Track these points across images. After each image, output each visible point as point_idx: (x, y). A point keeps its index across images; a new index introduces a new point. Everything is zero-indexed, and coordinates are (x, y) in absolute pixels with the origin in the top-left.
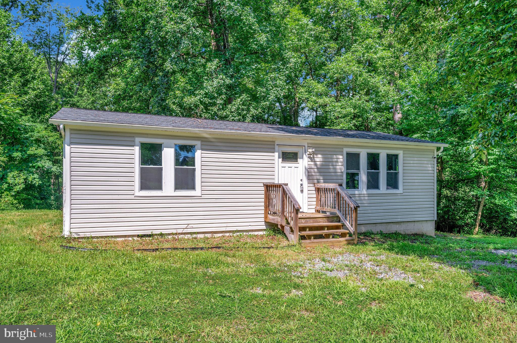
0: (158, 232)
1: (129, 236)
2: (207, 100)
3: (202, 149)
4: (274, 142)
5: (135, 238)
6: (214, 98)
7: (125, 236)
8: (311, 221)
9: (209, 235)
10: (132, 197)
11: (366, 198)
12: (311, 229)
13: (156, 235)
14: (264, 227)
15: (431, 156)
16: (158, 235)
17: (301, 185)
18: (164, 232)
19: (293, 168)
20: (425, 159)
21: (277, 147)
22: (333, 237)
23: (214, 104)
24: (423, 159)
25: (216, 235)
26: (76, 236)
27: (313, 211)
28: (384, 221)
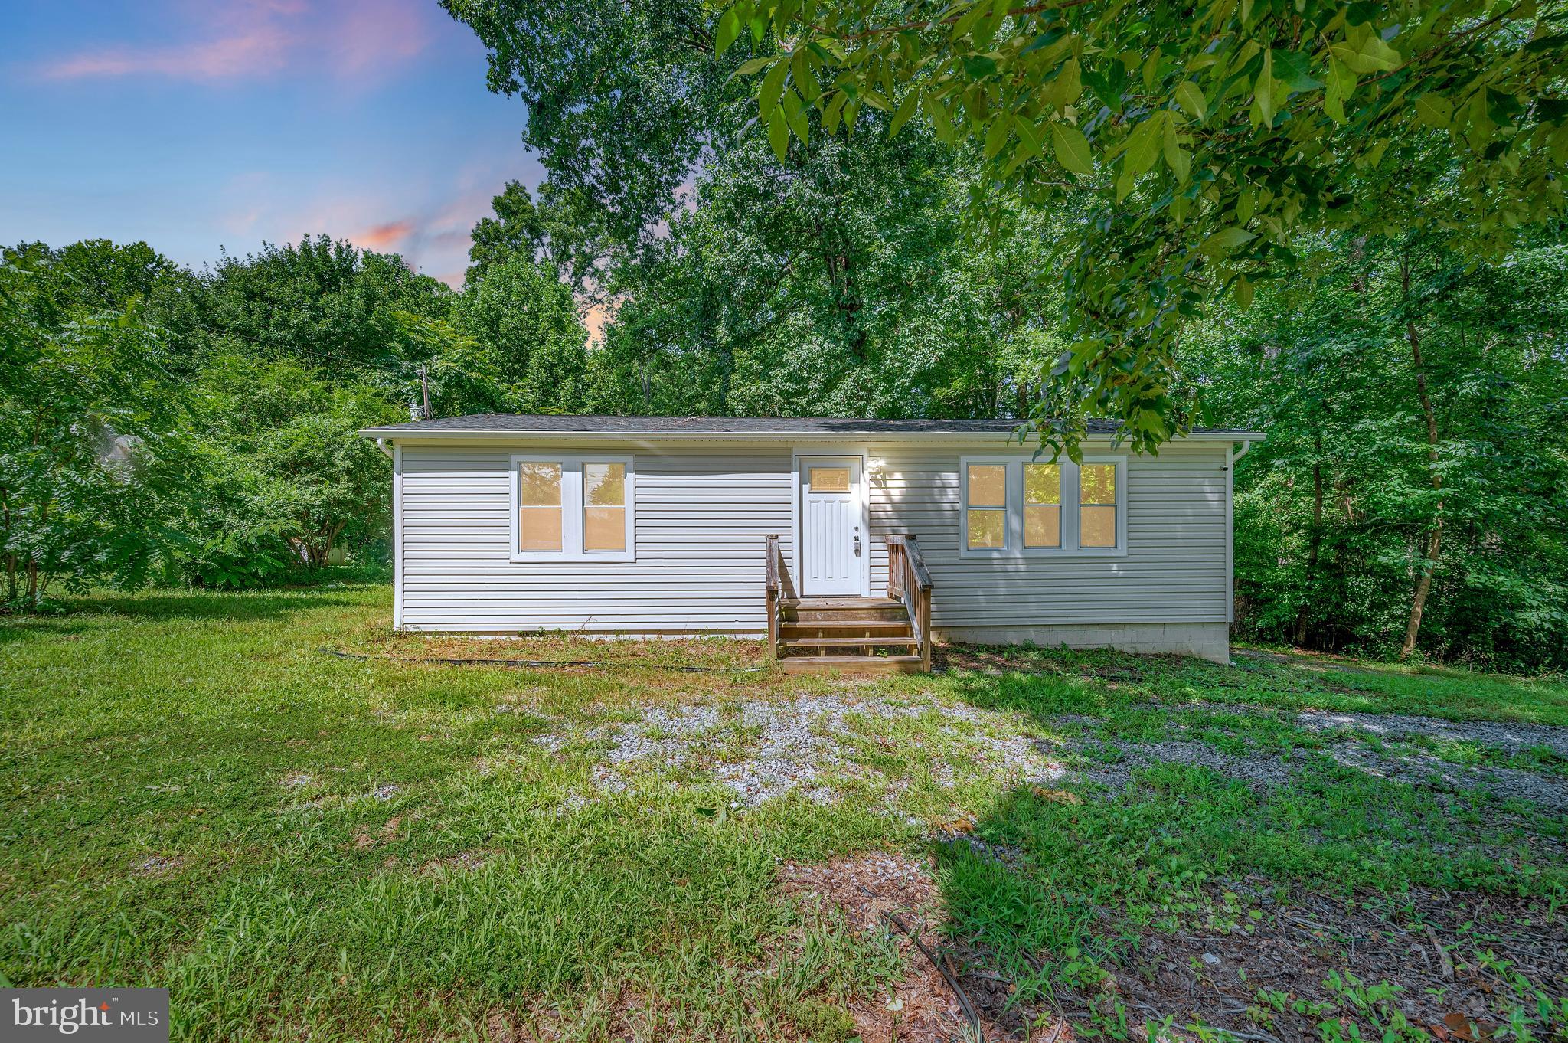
0: (553, 628)
1: (502, 633)
2: (791, 387)
3: (636, 472)
4: (790, 449)
5: (514, 638)
6: (803, 380)
7: (496, 633)
8: (840, 617)
9: (652, 637)
10: (506, 563)
11: (1022, 568)
12: (829, 632)
13: (551, 632)
14: (765, 625)
15: (1217, 466)
16: (554, 632)
17: (857, 539)
18: (564, 628)
19: (837, 503)
20: (1198, 474)
21: (795, 462)
22: (875, 654)
23: (804, 392)
24: (1192, 474)
25: (665, 638)
26: (413, 630)
27: (885, 594)
28: (1072, 621)
